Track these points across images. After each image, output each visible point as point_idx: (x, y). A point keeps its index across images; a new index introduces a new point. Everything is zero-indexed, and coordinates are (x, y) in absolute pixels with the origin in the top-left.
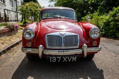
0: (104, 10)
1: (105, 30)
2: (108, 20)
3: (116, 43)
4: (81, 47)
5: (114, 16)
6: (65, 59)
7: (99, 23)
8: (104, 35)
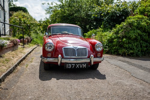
0: (108, 26)
1: (109, 47)
2: (111, 37)
3: (118, 59)
4: (89, 57)
5: (117, 33)
6: (78, 66)
7: (103, 40)
8: (108, 52)
